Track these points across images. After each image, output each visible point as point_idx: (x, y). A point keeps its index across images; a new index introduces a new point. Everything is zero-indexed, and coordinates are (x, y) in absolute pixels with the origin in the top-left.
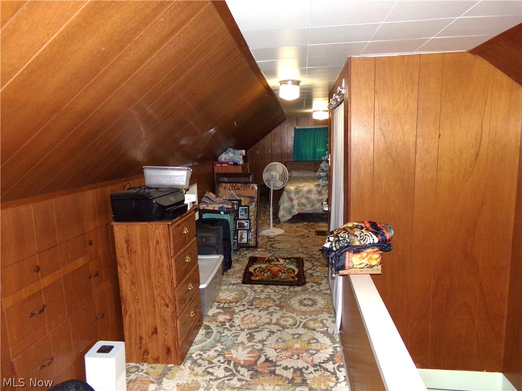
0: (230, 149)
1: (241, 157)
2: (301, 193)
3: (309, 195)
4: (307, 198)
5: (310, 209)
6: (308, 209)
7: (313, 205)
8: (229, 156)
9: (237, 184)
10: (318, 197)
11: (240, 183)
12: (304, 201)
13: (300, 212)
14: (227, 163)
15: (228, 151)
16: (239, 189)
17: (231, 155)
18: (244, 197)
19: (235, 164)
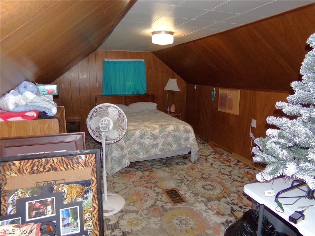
0: (25, 83)
1: (51, 97)
2: (132, 139)
3: (142, 141)
4: (140, 144)
5: (144, 156)
6: (142, 156)
7: (147, 152)
8: (25, 98)
9: (51, 160)
10: (153, 142)
11: (56, 156)
12: (136, 147)
13: (133, 161)
14: (22, 114)
15: (21, 88)
16: (55, 169)
17: (30, 96)
18: (68, 184)
19: (42, 115)
